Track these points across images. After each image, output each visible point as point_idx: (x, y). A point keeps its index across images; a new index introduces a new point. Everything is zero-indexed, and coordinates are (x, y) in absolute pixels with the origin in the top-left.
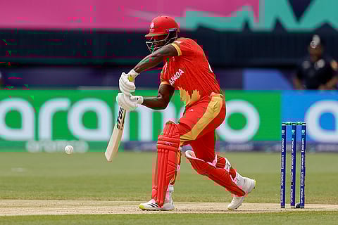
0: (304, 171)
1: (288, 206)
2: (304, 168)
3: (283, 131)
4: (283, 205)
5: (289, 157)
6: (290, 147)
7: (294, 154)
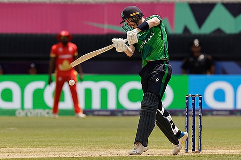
0: (201, 128)
1: (190, 151)
2: (201, 126)
3: (187, 101)
4: (187, 151)
5: (191, 119)
6: (191, 113)
7: (194, 117)
